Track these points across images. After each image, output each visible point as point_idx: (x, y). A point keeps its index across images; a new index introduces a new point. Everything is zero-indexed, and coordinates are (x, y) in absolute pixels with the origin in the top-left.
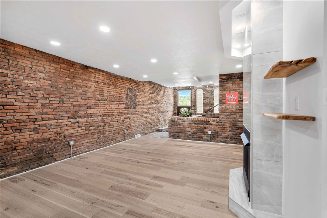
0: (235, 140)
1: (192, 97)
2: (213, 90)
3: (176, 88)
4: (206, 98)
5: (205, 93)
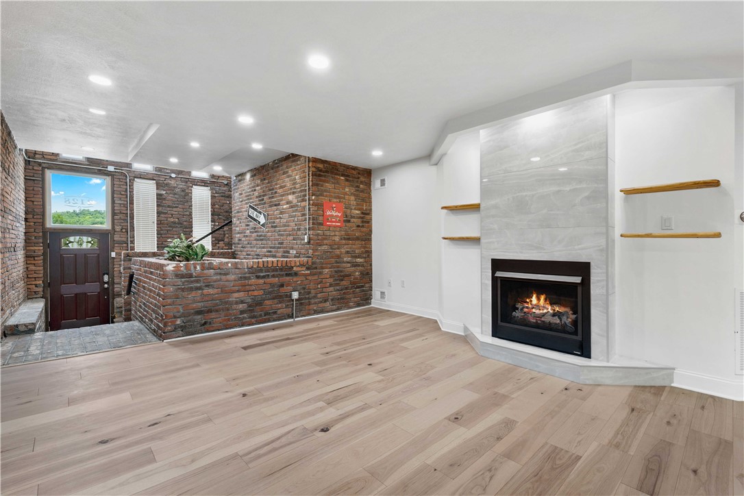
0: (339, 303)
1: (116, 202)
2: (190, 188)
3: (39, 159)
4: (169, 209)
5: (164, 192)
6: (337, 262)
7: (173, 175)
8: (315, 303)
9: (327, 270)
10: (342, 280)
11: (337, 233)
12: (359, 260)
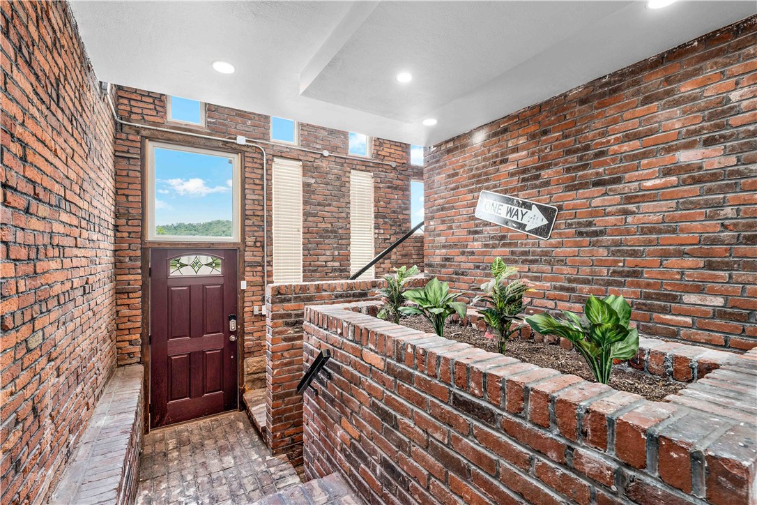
1: (248, 197)
2: (347, 174)
3: (137, 121)
4: (319, 208)
5: (313, 181)
7: (326, 153)
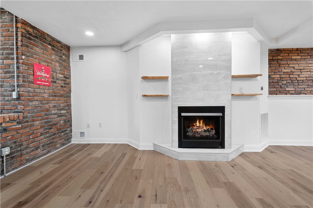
0: (49, 147)
6: (46, 115)
8: (27, 153)
9: (38, 122)
10: (51, 129)
11: (46, 91)
12: (63, 112)
